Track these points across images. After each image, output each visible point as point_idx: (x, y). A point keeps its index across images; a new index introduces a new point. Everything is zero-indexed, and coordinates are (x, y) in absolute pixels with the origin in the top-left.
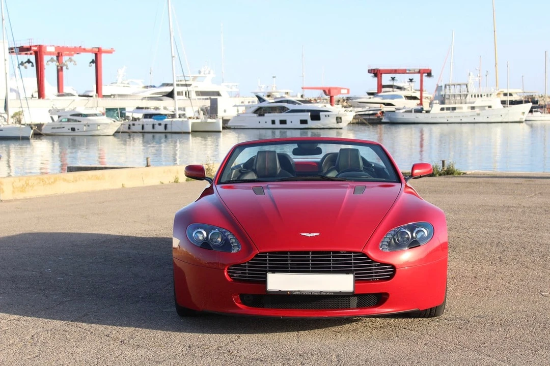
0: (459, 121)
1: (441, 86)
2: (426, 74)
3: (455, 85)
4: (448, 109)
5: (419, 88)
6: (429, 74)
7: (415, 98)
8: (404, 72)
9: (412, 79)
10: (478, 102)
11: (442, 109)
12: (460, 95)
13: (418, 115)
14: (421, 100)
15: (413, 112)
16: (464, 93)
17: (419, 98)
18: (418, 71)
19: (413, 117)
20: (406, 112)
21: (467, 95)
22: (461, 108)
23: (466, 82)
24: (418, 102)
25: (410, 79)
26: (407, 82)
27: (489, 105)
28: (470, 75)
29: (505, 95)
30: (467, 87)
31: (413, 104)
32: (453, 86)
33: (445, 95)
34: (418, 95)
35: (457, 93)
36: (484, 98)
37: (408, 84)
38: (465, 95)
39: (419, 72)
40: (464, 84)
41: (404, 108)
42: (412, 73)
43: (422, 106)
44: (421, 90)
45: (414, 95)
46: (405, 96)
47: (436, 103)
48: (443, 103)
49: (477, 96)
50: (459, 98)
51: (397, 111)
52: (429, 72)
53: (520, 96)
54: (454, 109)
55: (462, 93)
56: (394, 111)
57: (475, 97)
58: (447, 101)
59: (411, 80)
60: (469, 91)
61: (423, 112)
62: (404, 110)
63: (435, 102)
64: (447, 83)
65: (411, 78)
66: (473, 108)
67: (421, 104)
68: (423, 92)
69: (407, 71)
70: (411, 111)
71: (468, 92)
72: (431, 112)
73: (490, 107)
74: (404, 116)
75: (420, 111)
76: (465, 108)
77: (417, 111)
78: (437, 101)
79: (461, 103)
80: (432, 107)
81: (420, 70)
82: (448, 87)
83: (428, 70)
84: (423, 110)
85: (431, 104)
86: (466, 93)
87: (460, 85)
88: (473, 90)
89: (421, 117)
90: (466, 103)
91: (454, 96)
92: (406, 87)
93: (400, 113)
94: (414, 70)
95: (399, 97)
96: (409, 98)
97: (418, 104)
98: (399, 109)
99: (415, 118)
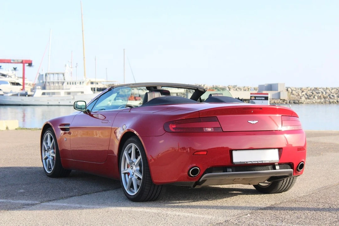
0: (57, 103)
1: (43, 75)
2: (28, 64)
3: (53, 74)
4: (48, 94)
5: (22, 76)
6: (30, 65)
7: (18, 84)
8: (9, 62)
9: (16, 68)
10: (73, 88)
11: (44, 94)
12: (58, 82)
13: (23, 98)
14: (23, 86)
15: (19, 95)
16: (61, 81)
17: (22, 84)
18: (21, 61)
19: (19, 100)
20: (13, 95)
21: (64, 82)
22: (59, 93)
23: (63, 72)
24: (21, 87)
25: (14, 68)
26: (10, 70)
27: (82, 90)
28: (66, 66)
29: (92, 83)
30: (64, 76)
31: (17, 89)
32: (53, 75)
33: (46, 82)
34: (20, 81)
35: (56, 80)
36: (78, 85)
37: (12, 72)
38: (62, 82)
39: (22, 62)
40: (61, 73)
41: (11, 92)
42: (16, 63)
43: (25, 91)
44: (24, 78)
45: (17, 81)
46: (10, 83)
47: (39, 89)
48: (44, 88)
49: (72, 83)
50: (57, 85)
51: (5, 95)
52: (30, 63)
53: (103, 84)
54: (54, 93)
55: (59, 81)
56: (3, 95)
57: (70, 84)
58: (47, 87)
59: (15, 69)
60: (66, 79)
61: (27, 96)
62: (11, 94)
63: (37, 87)
64: (47, 72)
65: (15, 67)
66: (69, 93)
67: (24, 89)
68: (25, 80)
69: (12, 61)
70: (17, 95)
71: (64, 80)
72: (34, 96)
73: (82, 92)
74: (11, 99)
75: (25, 95)
76: (62, 93)
77: (22, 95)
78: (40, 87)
79: (59, 89)
80: (35, 92)
81: (22, 61)
82: (48, 75)
83: (29, 61)
84: (27, 94)
85: (33, 90)
86: (63, 81)
87: (58, 74)
88: (68, 78)
89: (26, 100)
90: (63, 89)
91: (54, 83)
92: (10, 75)
93: (8, 96)
94: (18, 61)
95: (5, 83)
96: (13, 84)
97: (22, 90)
98: (7, 93)
99: (21, 101)
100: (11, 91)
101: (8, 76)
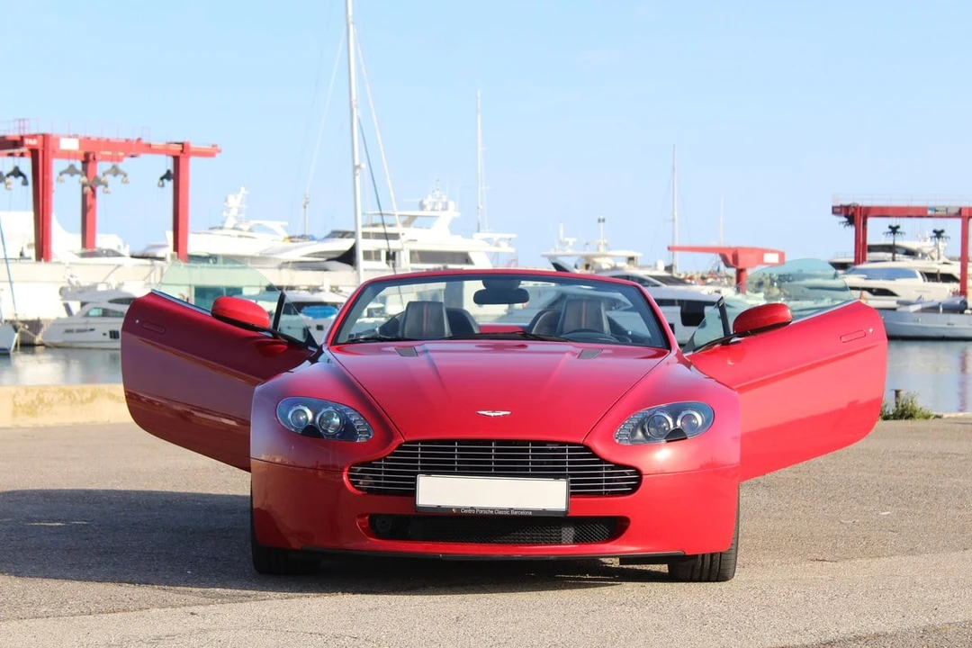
5: (958, 254)
7: (948, 278)
8: (920, 213)
9: (942, 231)
13: (954, 318)
14: (963, 281)
15: (941, 309)
17: (959, 277)
18: (956, 211)
19: (940, 323)
20: (924, 310)
25: (935, 231)
26: (927, 239)
31: (944, 292)
34: (955, 269)
37: (933, 244)
39: (959, 214)
41: (919, 301)
42: (941, 217)
43: (963, 297)
44: (964, 259)
45: (944, 270)
46: (921, 273)
51: (902, 309)
56: (894, 309)
59: (938, 234)
61: (966, 311)
62: (918, 307)
65: (939, 229)
67: (963, 292)
69: (930, 213)
70: (934, 309)
74: (917, 321)
75: (958, 309)
77: (952, 309)
81: (960, 210)
84: (966, 308)
89: (960, 324)
92: (926, 250)
93: (908, 312)
94: (947, 210)
95: (908, 274)
96: (931, 276)
97: (954, 293)
98: (908, 304)
99: (946, 326)
100: (920, 297)
101: (920, 255)
